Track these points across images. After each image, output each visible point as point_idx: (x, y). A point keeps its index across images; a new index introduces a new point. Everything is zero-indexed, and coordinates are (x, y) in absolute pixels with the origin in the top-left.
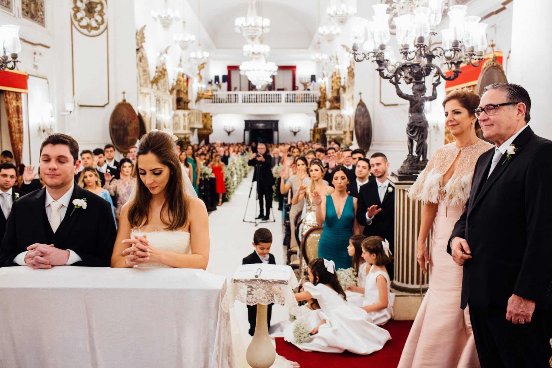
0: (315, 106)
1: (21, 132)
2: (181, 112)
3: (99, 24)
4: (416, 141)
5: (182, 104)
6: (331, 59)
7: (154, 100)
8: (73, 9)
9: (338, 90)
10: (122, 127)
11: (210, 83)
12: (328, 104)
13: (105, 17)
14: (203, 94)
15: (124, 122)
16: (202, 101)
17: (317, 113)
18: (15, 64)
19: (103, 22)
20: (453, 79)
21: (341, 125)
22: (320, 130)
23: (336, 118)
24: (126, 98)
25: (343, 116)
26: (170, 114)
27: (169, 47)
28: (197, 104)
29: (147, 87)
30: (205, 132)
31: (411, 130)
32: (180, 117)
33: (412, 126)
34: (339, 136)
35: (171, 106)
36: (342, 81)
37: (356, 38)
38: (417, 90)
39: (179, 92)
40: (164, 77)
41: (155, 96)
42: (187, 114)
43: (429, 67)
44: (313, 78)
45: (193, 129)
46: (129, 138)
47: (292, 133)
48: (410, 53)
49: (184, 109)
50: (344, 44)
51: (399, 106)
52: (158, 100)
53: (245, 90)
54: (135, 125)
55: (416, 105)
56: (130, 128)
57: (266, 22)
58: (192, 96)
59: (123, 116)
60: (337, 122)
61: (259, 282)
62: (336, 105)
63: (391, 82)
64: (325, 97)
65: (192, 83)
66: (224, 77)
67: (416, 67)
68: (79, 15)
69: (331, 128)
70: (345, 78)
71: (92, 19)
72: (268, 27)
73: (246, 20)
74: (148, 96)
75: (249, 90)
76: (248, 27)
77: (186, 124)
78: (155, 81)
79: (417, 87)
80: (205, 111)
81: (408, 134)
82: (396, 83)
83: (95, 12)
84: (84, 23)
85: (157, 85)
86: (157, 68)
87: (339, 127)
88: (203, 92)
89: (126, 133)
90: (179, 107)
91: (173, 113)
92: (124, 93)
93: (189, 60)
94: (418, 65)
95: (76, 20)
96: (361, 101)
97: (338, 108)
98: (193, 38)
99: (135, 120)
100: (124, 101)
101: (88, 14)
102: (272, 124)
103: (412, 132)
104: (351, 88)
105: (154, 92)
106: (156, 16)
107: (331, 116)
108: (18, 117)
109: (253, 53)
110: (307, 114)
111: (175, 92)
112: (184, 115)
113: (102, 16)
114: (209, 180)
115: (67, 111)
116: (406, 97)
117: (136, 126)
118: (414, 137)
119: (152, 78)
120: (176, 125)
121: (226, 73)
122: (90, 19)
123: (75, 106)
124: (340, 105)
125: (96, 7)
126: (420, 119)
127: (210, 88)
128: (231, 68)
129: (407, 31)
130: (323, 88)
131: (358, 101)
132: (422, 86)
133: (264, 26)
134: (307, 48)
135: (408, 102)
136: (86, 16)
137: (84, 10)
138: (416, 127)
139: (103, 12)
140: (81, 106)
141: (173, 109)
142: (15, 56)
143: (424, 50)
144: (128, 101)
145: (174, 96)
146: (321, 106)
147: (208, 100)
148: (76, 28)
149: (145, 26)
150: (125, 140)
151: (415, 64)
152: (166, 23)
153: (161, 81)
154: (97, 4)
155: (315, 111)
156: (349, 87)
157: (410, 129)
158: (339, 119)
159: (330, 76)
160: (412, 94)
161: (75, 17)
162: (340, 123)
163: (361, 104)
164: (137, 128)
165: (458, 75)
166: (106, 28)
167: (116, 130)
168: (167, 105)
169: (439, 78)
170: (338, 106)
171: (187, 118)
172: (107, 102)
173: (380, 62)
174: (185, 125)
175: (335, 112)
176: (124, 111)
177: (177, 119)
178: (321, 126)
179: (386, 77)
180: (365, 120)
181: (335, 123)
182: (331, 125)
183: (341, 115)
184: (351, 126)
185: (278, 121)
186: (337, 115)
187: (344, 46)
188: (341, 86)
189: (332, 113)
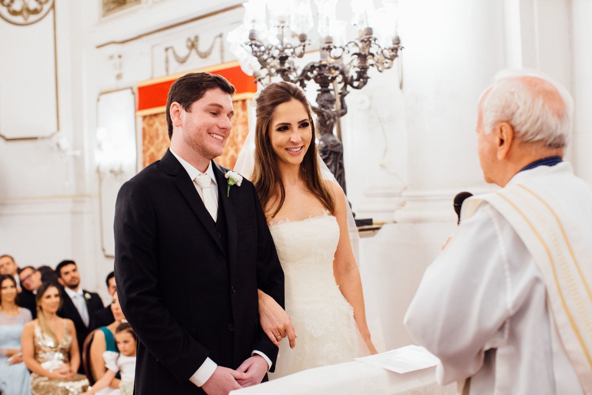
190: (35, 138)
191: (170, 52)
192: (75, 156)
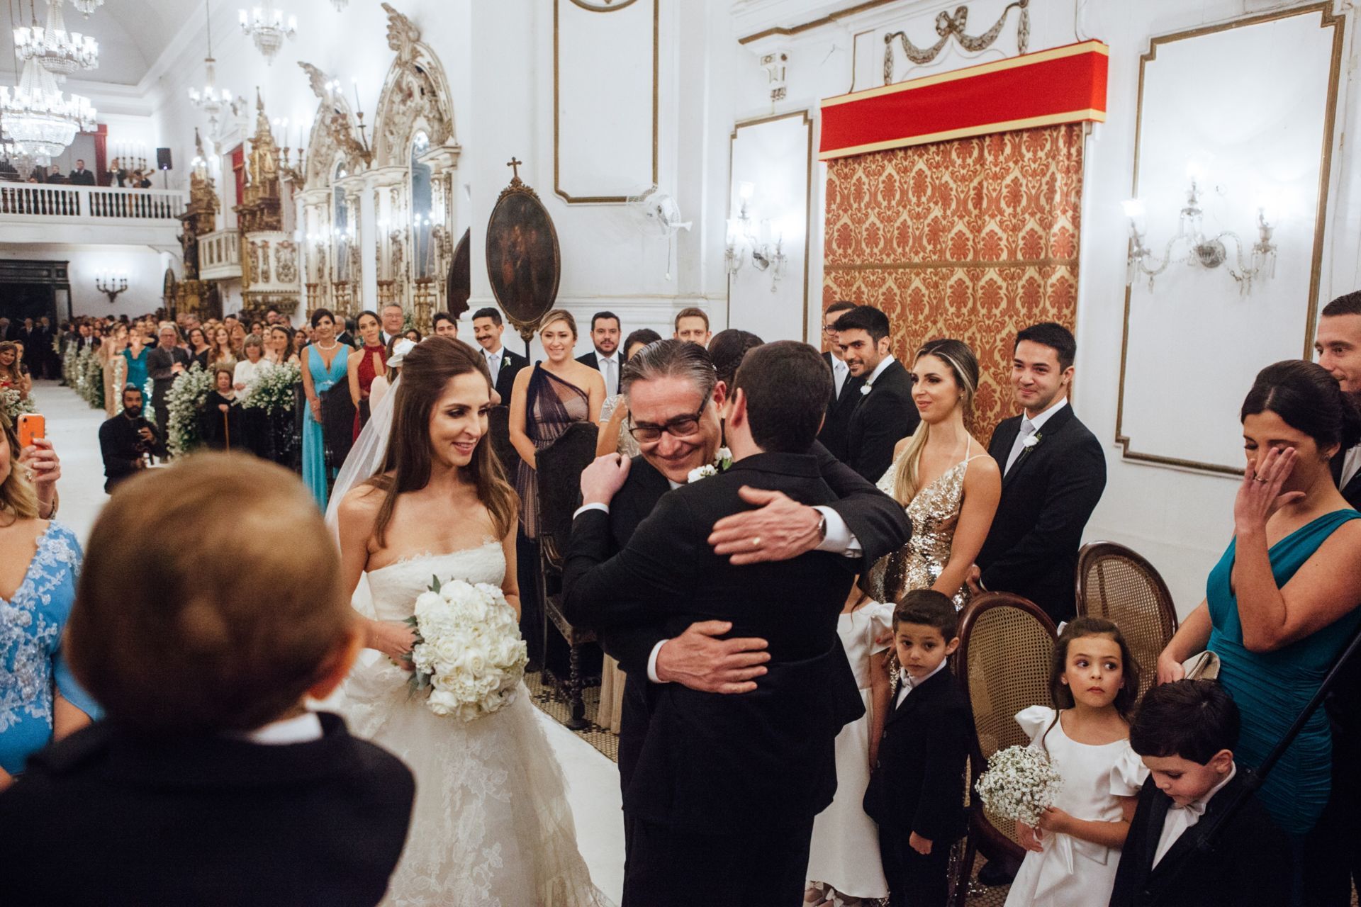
0: (175, 228)
6: (235, 111)
9: (274, 182)
17: (187, 244)
21: (292, 270)
22: (201, 284)
23: (277, 251)
25: (296, 246)
34: (286, 296)
44: (164, 158)
47: (106, 296)
50: (306, 61)
60: (281, 264)
64: (212, 202)
69: (266, 276)
70: (301, 151)
87: (286, 276)
96: (516, 182)
97: (276, 227)
102: (48, 271)
104: (322, 175)
107: (265, 245)
110: (149, 246)
124: (279, 221)
130: (203, 181)
134: (135, 84)
146: (200, 225)
155: (181, 240)
156: (317, 174)
158: (285, 255)
159: (229, 146)
162: (289, 263)
163: (520, 195)
170: (275, 224)
175: (273, 238)
181: (276, 264)
182: (265, 267)
183: (291, 245)
184: (326, 272)
185: (66, 263)
186: (281, 245)
187: (306, 66)
188: (288, 171)
189: (266, 239)
190: (623, 199)
191: (897, 43)
192: (683, 230)
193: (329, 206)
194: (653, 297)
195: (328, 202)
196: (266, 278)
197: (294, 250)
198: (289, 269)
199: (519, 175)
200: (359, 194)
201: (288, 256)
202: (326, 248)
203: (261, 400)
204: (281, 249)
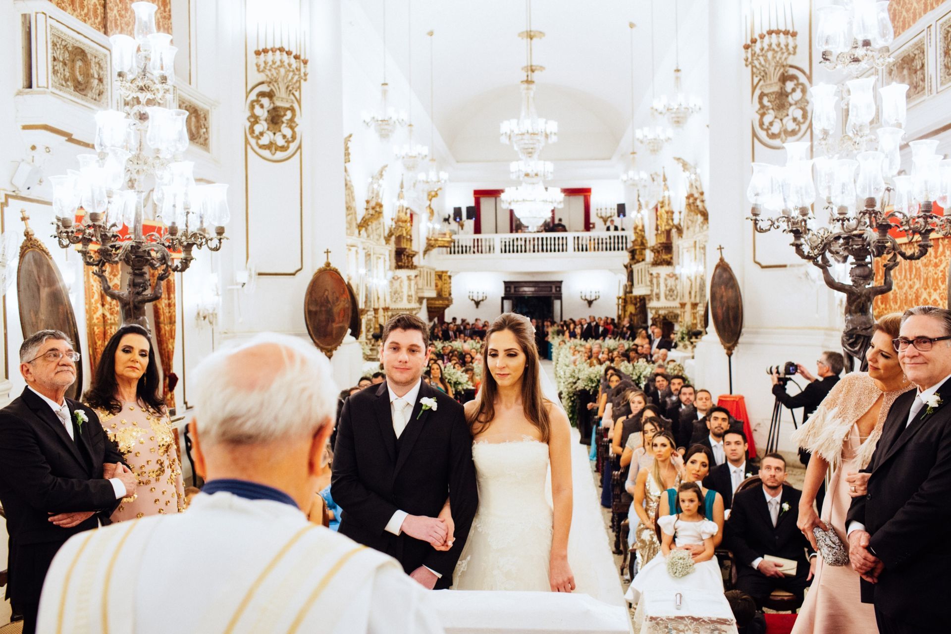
0: (624, 257)
1: (172, 322)
2: (403, 273)
3: (288, 142)
4: (859, 358)
5: (404, 258)
6: (653, 180)
7: (362, 254)
8: (248, 119)
9: (668, 233)
10: (323, 309)
11: (446, 220)
12: (649, 256)
13: (296, 129)
14: (436, 240)
15: (327, 301)
16: (435, 251)
17: (629, 270)
18: (220, 243)
19: (294, 138)
20: (918, 258)
21: (675, 292)
22: (636, 298)
23: (666, 280)
24: (330, 260)
25: (678, 276)
26: (385, 276)
27: (386, 166)
28: (426, 256)
29: (352, 234)
30: (439, 303)
31: (851, 341)
32: (401, 282)
33: (853, 334)
34: (671, 310)
35: (388, 263)
36: (676, 217)
37: (757, 195)
38: (859, 276)
39: (399, 239)
40: (379, 217)
41: (364, 249)
42: (413, 277)
43: (883, 242)
44: (621, 210)
45: (420, 300)
46: (335, 325)
47: (586, 302)
48: (848, 220)
49: (407, 267)
50: (678, 156)
51: (788, 268)
52: (368, 255)
53: (504, 232)
54: (344, 303)
55: (859, 300)
56: (336, 310)
57: (552, 126)
58: (418, 245)
59: (326, 290)
60: (668, 288)
61: (688, 621)
62: (666, 257)
63: (816, 264)
64: (644, 241)
65: (419, 222)
66: (469, 209)
67: (856, 239)
68: (258, 128)
69: (658, 297)
70: (680, 213)
71: (278, 134)
72: (555, 134)
73: (518, 124)
74: (353, 249)
75: (511, 231)
76: (523, 134)
77: (413, 293)
78: (364, 224)
79: (858, 271)
80: (440, 268)
81: (844, 346)
82: (824, 266)
83: (283, 122)
84: (265, 140)
85: (366, 230)
86: (368, 202)
87: (671, 296)
88: (436, 236)
89: (330, 318)
90: (400, 264)
91: (390, 274)
92: (327, 252)
93: (415, 184)
94: (860, 236)
95: (253, 137)
96: (722, 260)
97: (669, 263)
98: (425, 150)
99: (345, 296)
100: (328, 264)
101: (272, 126)
102: (551, 287)
103: (852, 345)
104: (691, 229)
105: (362, 242)
106: (368, 120)
107: (658, 276)
108: (169, 299)
109: (527, 175)
110: (611, 270)
111: (393, 238)
112: (409, 278)
113: (292, 128)
114: (463, 393)
115: (237, 284)
116: (840, 288)
117: (347, 306)
118: (856, 353)
119: (359, 220)
120: (396, 295)
121: (472, 203)
122: (274, 134)
123: (250, 276)
124: (671, 258)
125: (285, 115)
126: (865, 324)
127: (446, 228)
128: (479, 194)
129: (844, 185)
130: (640, 228)
131: (717, 261)
132: (867, 270)
133: (548, 132)
134: (610, 159)
135: (843, 296)
136: (268, 129)
137: (266, 120)
138: (859, 337)
139: (295, 122)
140: (260, 274)
141: (390, 269)
142: (220, 231)
143: (875, 217)
144: (333, 265)
145: (392, 247)
146: (636, 257)
147: (444, 249)
148: (252, 149)
149: (350, 136)
150: (329, 329)
151: (855, 235)
152: (384, 128)
153: (373, 225)
154: (288, 109)
155: (626, 267)
156: (688, 228)
157: (848, 340)
158: (671, 282)
159: (652, 205)
160: (851, 283)
161: (252, 131)
162: (674, 288)
163: (723, 268)
164: (348, 308)
165: (927, 251)
166: (300, 147)
167: (316, 313)
168: (381, 261)
169: (895, 255)
170: (669, 259)
171: (413, 283)
172: (299, 267)
173: (797, 234)
174: (410, 294)
175: (663, 270)
176: (329, 283)
177: (397, 284)
178: (638, 291)
179: (808, 256)
180: (730, 293)
181: (665, 288)
182: (657, 291)
183: (674, 275)
184: (693, 294)
185: (561, 282)
186: (669, 275)
187: (678, 159)
188: (674, 226)
189: (659, 272)
190: (785, 266)
193: (695, 249)
194: (813, 328)
195: (695, 246)
196: (658, 298)
197: (677, 279)
198: (673, 291)
199: (723, 255)
200: (706, 244)
201: (673, 283)
202: (693, 278)
203: (587, 385)
204: (668, 278)
